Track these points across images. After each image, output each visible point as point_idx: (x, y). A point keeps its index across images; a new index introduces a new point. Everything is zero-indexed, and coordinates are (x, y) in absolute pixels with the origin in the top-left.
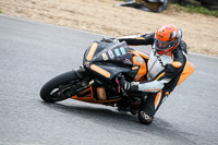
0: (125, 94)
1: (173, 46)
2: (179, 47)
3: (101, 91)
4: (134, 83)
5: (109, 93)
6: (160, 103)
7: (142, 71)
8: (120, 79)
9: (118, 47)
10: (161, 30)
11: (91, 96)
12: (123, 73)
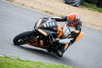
0: (52, 44)
1: (76, 23)
2: (79, 24)
3: (42, 42)
4: (57, 39)
5: (45, 43)
6: (67, 48)
7: (61, 34)
8: (51, 36)
9: (51, 22)
10: (70, 15)
11: (37, 44)
12: (52, 34)
